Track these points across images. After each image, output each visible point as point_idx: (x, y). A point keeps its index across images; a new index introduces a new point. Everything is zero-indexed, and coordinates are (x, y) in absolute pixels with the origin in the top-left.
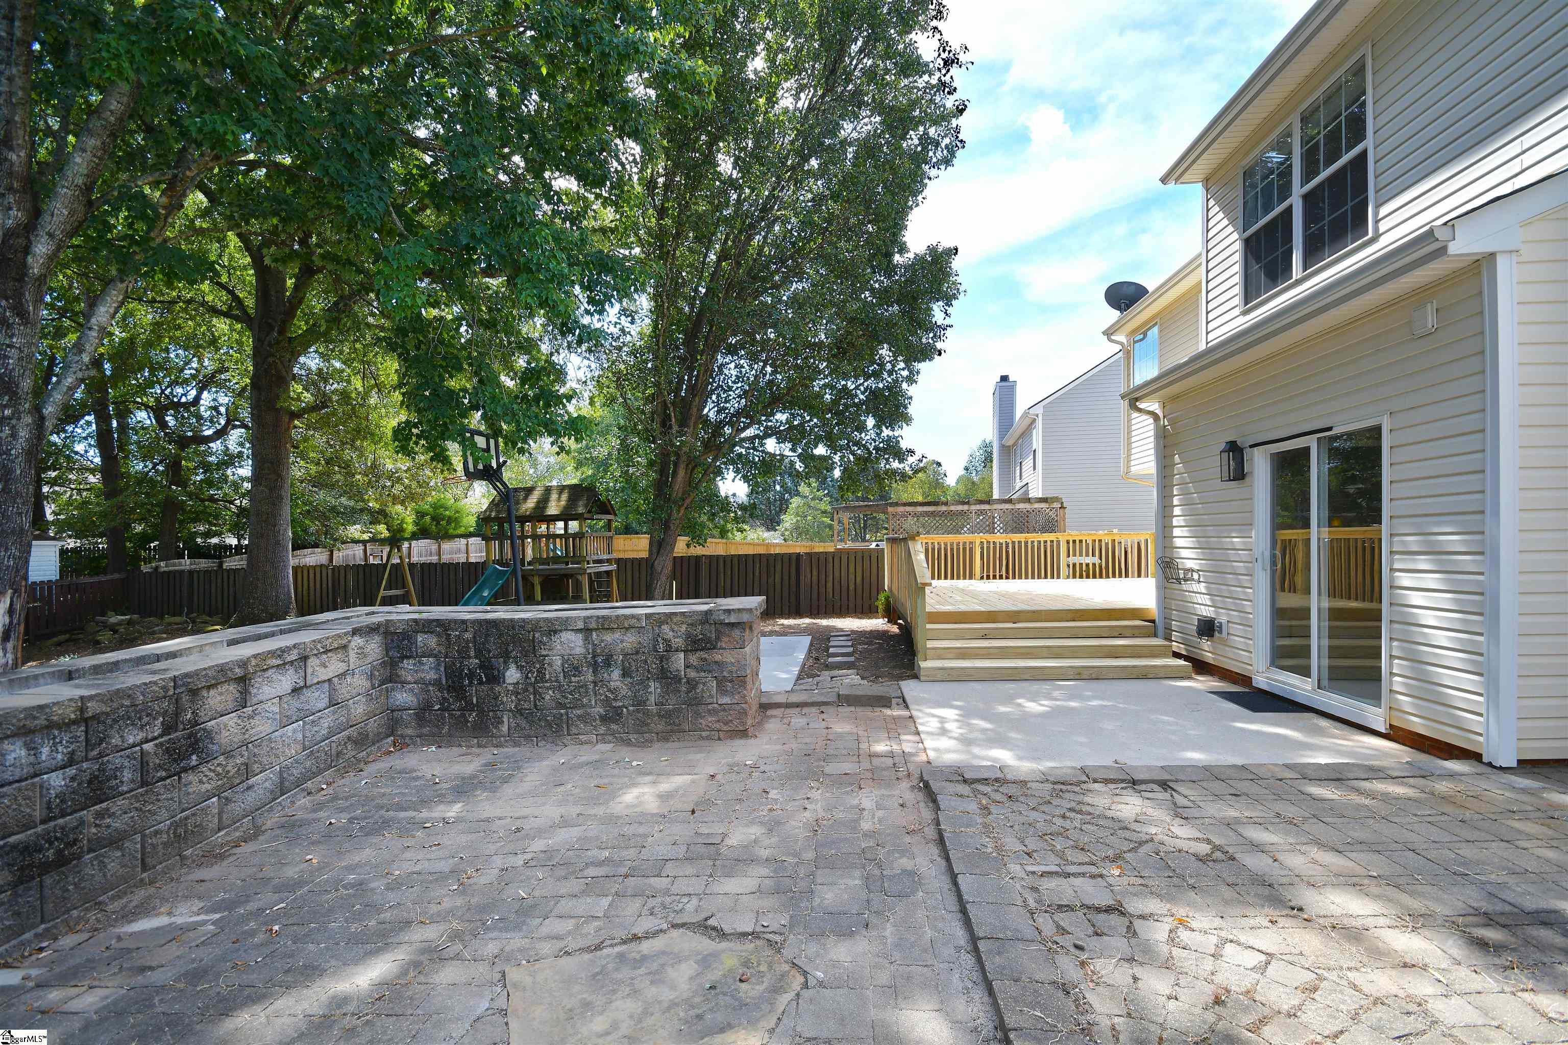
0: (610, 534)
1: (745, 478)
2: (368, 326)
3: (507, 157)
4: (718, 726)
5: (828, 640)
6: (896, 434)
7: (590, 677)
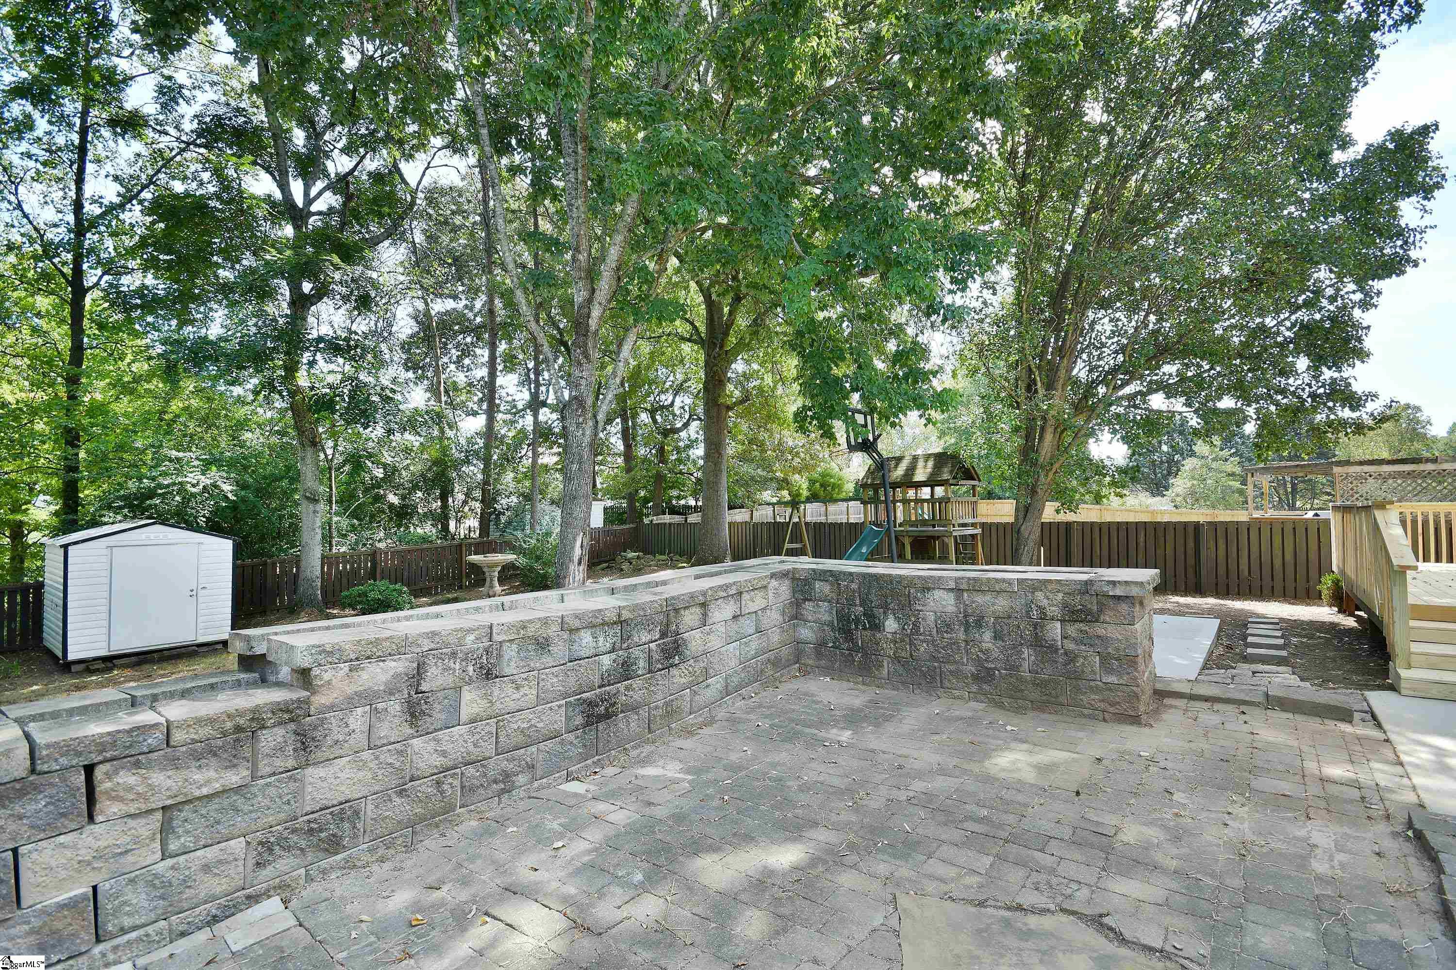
0: (974, 499)
1: (1125, 439)
2: (777, 333)
3: (876, 171)
4: (1102, 705)
5: (1245, 626)
6: (1345, 375)
7: (962, 636)
